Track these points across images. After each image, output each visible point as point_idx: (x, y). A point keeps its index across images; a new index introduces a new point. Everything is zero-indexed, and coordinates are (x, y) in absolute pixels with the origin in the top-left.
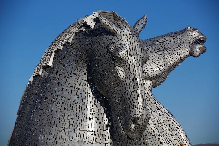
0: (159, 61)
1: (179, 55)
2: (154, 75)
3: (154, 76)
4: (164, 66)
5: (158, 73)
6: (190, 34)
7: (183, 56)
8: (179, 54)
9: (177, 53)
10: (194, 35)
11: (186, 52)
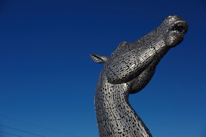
0: (129, 60)
1: (153, 49)
2: (123, 75)
3: (124, 77)
4: (135, 63)
5: (127, 73)
6: (166, 23)
7: (158, 48)
8: (154, 47)
9: (151, 46)
10: (170, 23)
11: (161, 43)
